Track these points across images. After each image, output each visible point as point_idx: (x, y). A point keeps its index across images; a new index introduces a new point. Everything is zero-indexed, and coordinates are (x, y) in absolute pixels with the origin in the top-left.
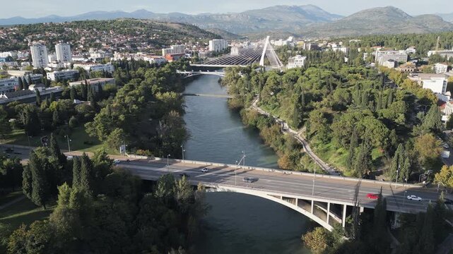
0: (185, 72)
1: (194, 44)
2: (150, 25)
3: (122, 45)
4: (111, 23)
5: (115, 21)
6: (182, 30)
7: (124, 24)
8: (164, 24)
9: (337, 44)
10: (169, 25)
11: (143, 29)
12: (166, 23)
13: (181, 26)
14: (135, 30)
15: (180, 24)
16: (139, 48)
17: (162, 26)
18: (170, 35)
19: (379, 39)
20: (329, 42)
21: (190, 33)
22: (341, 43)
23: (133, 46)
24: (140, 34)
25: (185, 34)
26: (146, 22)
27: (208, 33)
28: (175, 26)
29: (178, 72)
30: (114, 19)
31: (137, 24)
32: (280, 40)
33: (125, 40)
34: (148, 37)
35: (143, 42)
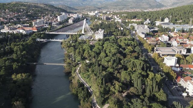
0: (42, 40)
1: (51, 16)
2: (29, 5)
3: (12, 19)
4: (8, 5)
5: (10, 3)
6: (46, 8)
7: (15, 5)
8: (36, 5)
9: (117, 16)
10: (39, 5)
11: (25, 8)
12: (37, 4)
13: (45, 6)
14: (20, 9)
15: (45, 4)
16: (21, 20)
17: (35, 6)
18: (39, 11)
19: (134, 14)
20: (113, 15)
21: (50, 9)
22: (118, 16)
23: (18, 19)
24: (23, 11)
25: (47, 10)
26: (27, 4)
27: (59, 8)
28: (42, 6)
29: (38, 40)
30: (10, 2)
31: (22, 5)
32: (92, 12)
33: (14, 16)
34: (27, 13)
35: (24, 16)
